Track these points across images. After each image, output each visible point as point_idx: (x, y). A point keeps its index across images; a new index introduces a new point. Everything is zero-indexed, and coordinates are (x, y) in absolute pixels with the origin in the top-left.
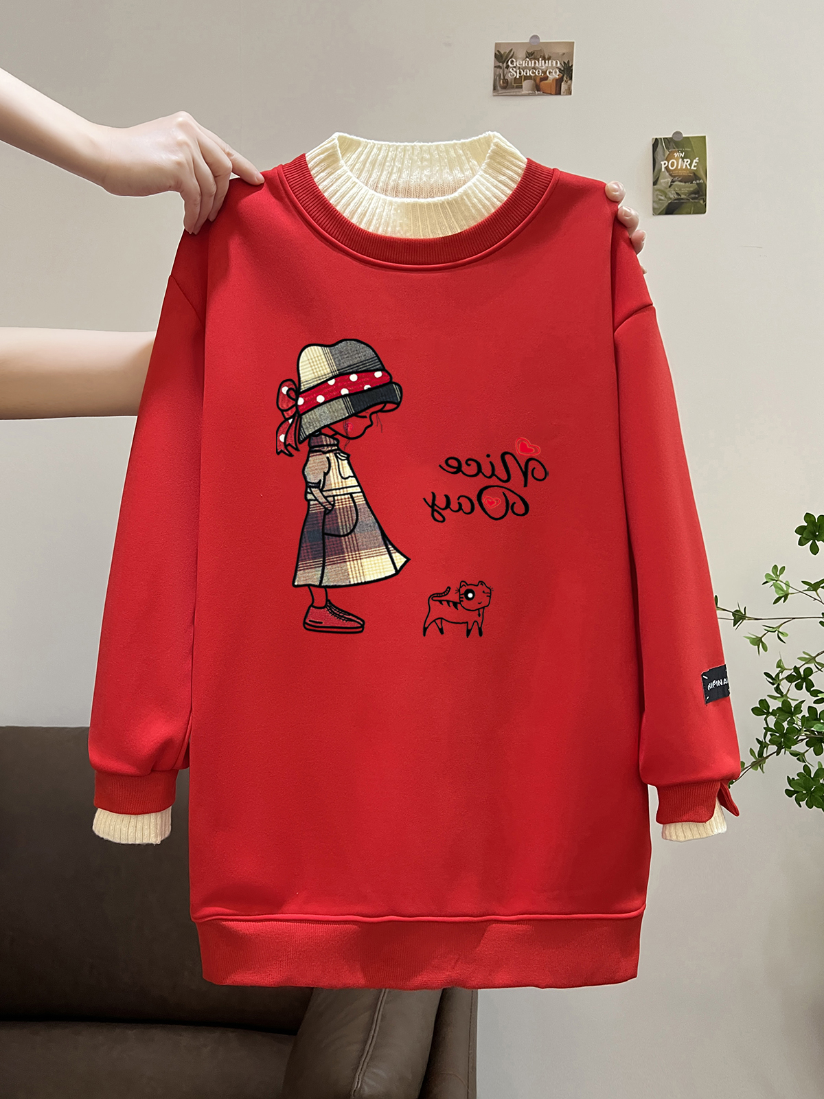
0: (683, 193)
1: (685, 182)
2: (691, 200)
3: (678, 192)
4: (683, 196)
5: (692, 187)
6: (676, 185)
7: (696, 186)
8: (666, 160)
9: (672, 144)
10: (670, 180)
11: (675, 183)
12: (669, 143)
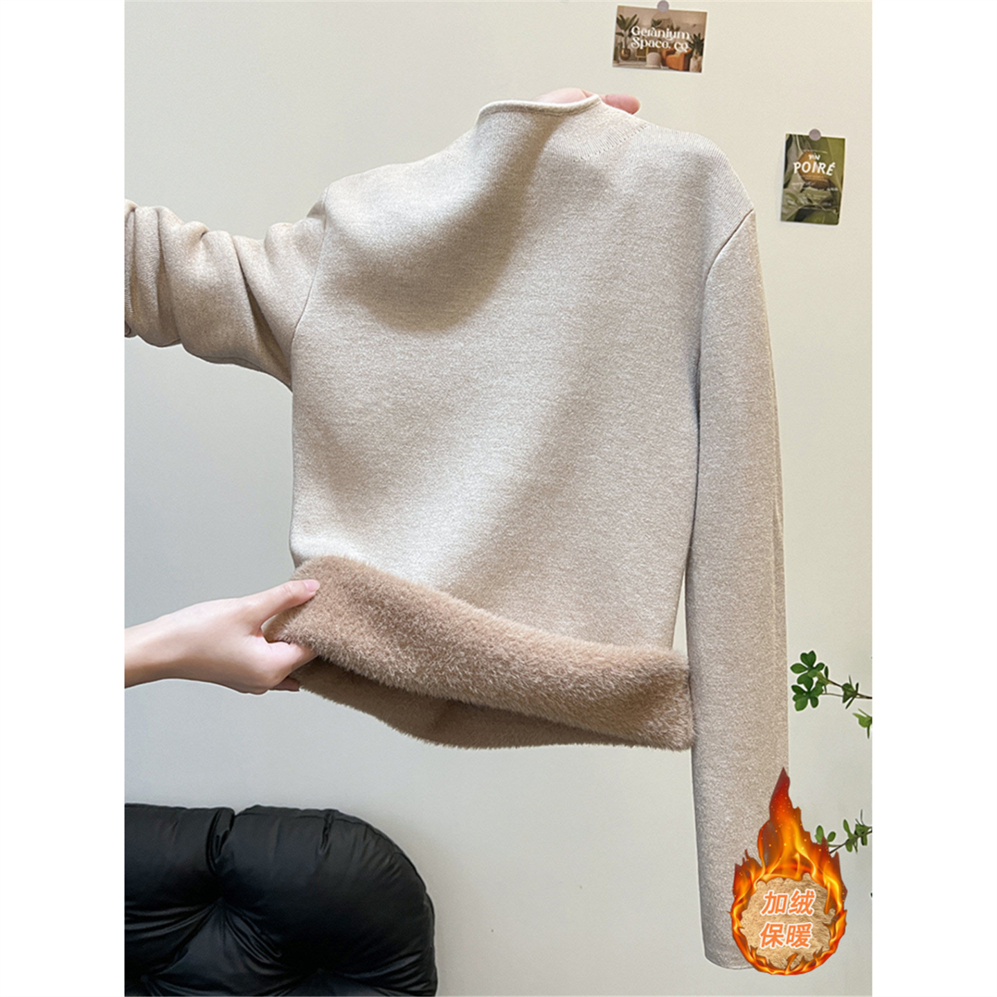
0: (816, 201)
1: (819, 188)
2: (824, 209)
3: (811, 198)
4: (815, 204)
5: (826, 194)
6: (809, 191)
7: (830, 194)
8: (799, 161)
9: (807, 143)
10: (802, 184)
11: (810, 188)
12: (804, 141)
